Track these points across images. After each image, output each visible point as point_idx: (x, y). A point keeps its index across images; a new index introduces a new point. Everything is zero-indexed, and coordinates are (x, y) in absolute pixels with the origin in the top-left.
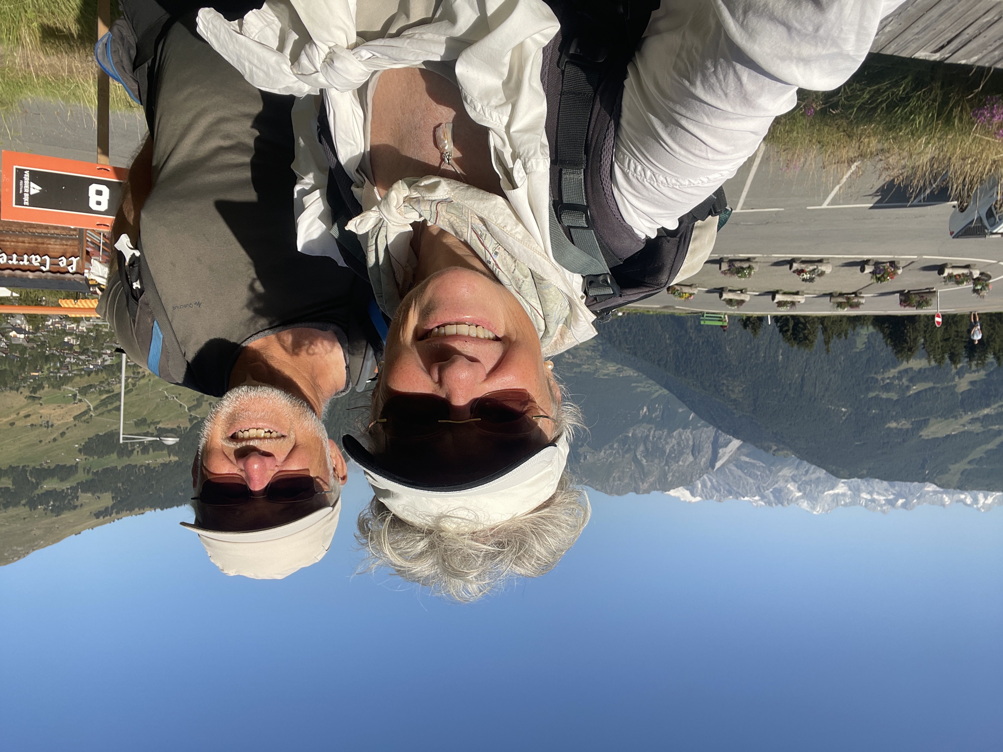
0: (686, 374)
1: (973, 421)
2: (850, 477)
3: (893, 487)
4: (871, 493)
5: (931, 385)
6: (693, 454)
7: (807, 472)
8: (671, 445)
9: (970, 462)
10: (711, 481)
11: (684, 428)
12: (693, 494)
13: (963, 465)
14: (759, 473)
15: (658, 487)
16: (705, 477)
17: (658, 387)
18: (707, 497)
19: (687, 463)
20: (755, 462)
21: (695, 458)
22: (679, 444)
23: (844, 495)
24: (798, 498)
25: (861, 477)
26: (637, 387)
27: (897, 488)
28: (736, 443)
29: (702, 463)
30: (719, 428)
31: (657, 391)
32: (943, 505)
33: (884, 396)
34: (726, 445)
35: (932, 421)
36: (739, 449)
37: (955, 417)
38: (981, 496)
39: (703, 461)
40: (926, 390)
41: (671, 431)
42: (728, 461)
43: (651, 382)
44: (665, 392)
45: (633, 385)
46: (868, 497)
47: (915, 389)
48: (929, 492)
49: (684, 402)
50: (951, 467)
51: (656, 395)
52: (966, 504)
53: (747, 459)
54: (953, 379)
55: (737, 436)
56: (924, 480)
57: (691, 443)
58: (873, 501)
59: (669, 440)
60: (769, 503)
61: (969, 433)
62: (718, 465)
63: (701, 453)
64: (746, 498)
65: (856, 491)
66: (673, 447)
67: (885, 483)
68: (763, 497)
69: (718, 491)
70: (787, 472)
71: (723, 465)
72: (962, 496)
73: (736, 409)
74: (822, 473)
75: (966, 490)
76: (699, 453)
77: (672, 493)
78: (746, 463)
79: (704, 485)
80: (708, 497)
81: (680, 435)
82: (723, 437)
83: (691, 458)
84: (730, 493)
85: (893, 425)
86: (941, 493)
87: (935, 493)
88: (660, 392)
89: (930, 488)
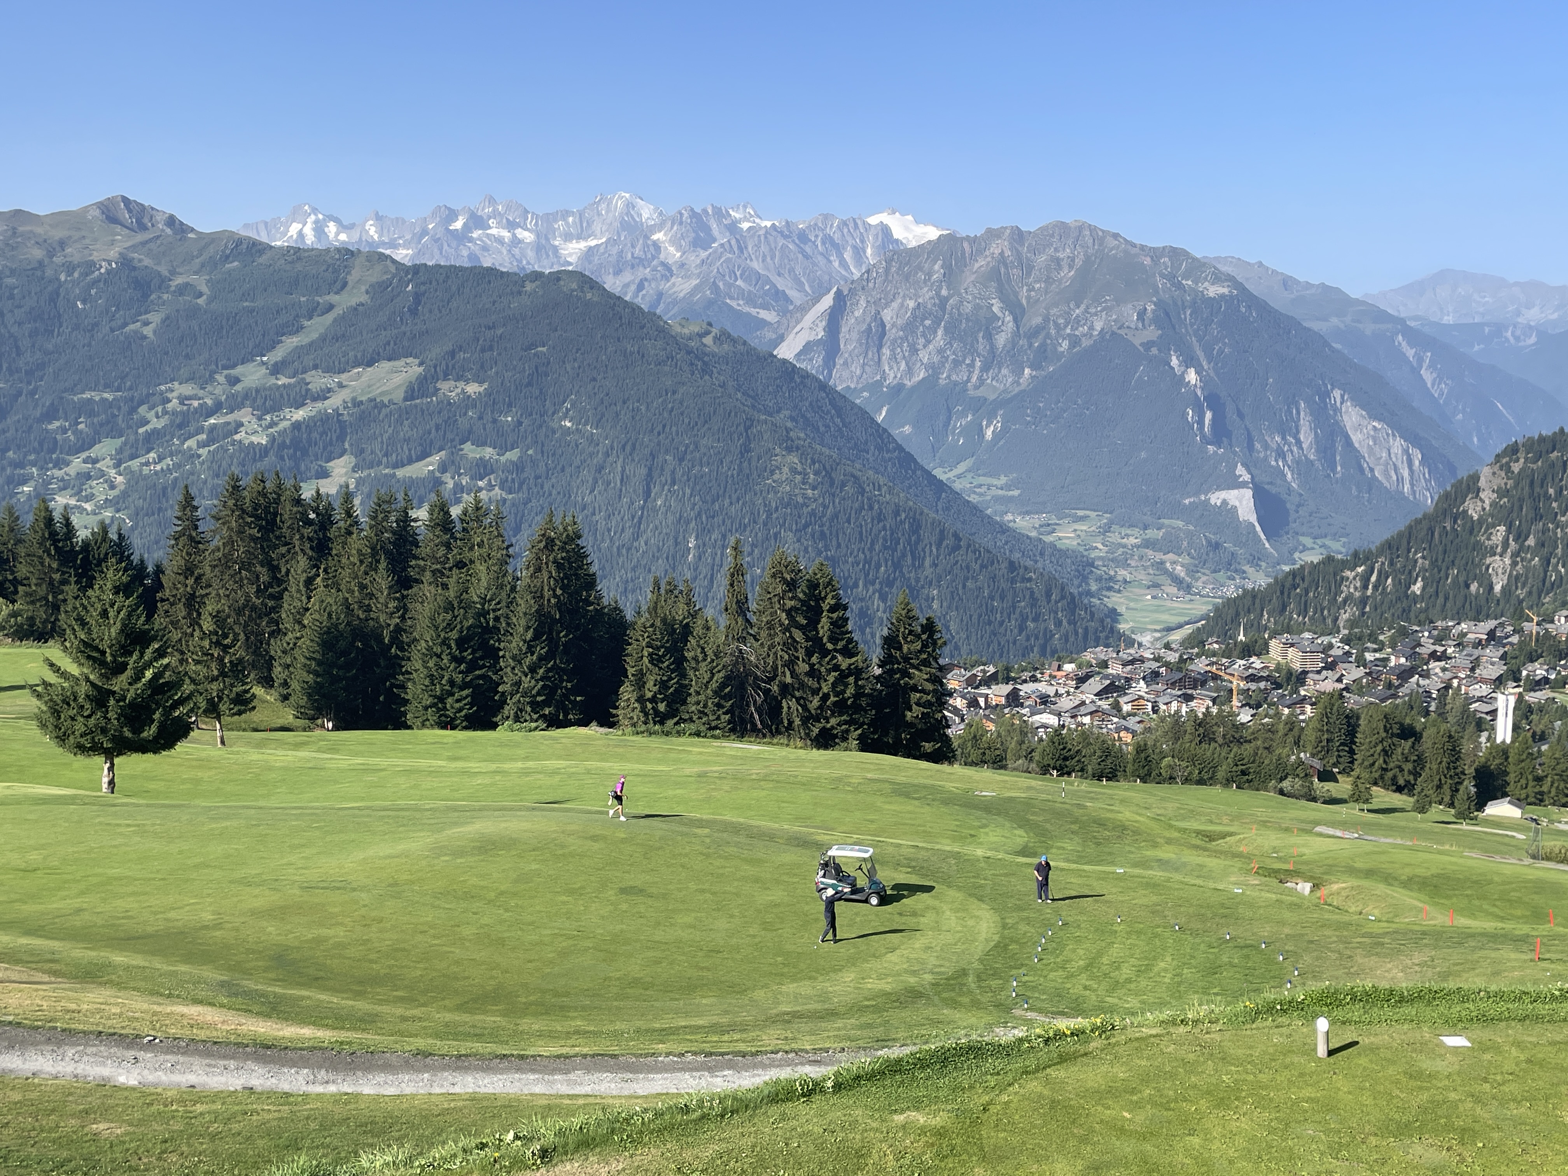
0: (897, 513)
1: (323, 395)
2: (557, 277)
3: (472, 256)
4: (516, 242)
5: (400, 473)
6: (883, 325)
7: (640, 287)
8: (931, 347)
9: (331, 307)
10: (843, 263)
11: (899, 388)
12: (885, 230)
13: (344, 301)
14: (739, 282)
15: (966, 245)
16: (857, 274)
17: (957, 486)
18: (854, 225)
19: (895, 305)
20: (747, 309)
21: (877, 315)
22: (914, 351)
23: (568, 237)
24: (660, 227)
25: (537, 276)
26: (1007, 487)
27: (465, 253)
28: (787, 351)
29: (863, 303)
30: (823, 387)
31: (959, 477)
32: (378, 218)
33: (488, 452)
34: (808, 347)
35: (400, 395)
36: (781, 338)
37: (357, 403)
38: (310, 239)
39: (859, 310)
40: (410, 461)
41: (930, 382)
42: (804, 309)
43: (973, 499)
44: (939, 473)
45: (1016, 493)
46: (521, 234)
47: (429, 465)
48: (406, 246)
49: (900, 448)
50: (364, 298)
51: (962, 468)
52: (337, 221)
53: (764, 314)
54: (359, 482)
55: (788, 370)
56: (416, 269)
57: (886, 351)
58: (511, 226)
59: (936, 359)
60: (720, 214)
61: (330, 370)
62: (827, 301)
63: (865, 327)
64: (768, 224)
65: (542, 247)
66: (929, 342)
67: (487, 263)
68: (733, 228)
69: (828, 240)
70: (681, 286)
71: (816, 300)
72: (343, 237)
73: (788, 430)
74: (612, 284)
75: (338, 250)
76: (869, 328)
77: (932, 233)
78: (765, 307)
79: (859, 253)
80: (851, 225)
81: (910, 371)
82: (813, 365)
83: (888, 315)
84: (803, 237)
85: (473, 389)
86: (383, 244)
87: (393, 245)
88: (951, 475)
89: (403, 255)
